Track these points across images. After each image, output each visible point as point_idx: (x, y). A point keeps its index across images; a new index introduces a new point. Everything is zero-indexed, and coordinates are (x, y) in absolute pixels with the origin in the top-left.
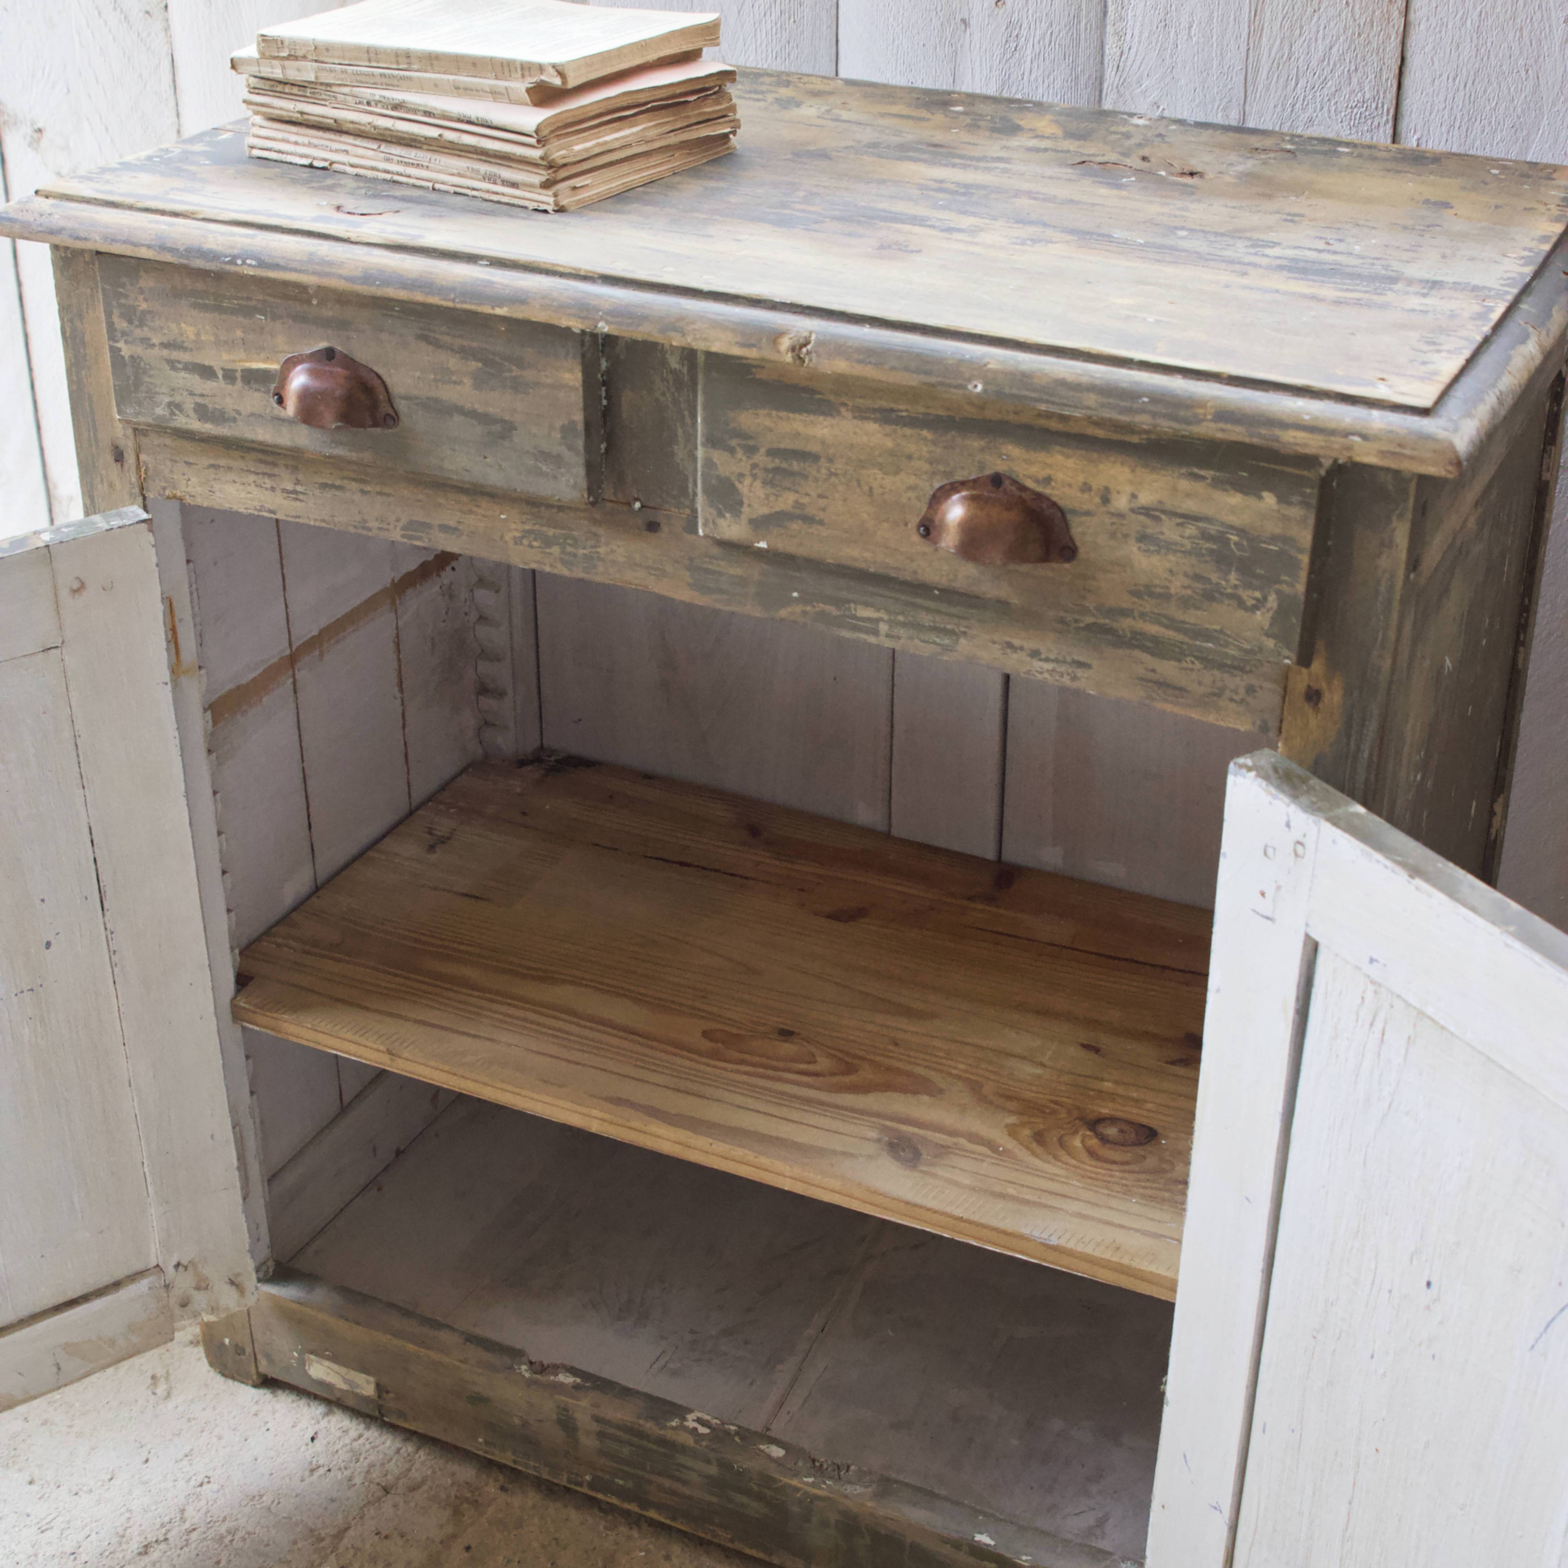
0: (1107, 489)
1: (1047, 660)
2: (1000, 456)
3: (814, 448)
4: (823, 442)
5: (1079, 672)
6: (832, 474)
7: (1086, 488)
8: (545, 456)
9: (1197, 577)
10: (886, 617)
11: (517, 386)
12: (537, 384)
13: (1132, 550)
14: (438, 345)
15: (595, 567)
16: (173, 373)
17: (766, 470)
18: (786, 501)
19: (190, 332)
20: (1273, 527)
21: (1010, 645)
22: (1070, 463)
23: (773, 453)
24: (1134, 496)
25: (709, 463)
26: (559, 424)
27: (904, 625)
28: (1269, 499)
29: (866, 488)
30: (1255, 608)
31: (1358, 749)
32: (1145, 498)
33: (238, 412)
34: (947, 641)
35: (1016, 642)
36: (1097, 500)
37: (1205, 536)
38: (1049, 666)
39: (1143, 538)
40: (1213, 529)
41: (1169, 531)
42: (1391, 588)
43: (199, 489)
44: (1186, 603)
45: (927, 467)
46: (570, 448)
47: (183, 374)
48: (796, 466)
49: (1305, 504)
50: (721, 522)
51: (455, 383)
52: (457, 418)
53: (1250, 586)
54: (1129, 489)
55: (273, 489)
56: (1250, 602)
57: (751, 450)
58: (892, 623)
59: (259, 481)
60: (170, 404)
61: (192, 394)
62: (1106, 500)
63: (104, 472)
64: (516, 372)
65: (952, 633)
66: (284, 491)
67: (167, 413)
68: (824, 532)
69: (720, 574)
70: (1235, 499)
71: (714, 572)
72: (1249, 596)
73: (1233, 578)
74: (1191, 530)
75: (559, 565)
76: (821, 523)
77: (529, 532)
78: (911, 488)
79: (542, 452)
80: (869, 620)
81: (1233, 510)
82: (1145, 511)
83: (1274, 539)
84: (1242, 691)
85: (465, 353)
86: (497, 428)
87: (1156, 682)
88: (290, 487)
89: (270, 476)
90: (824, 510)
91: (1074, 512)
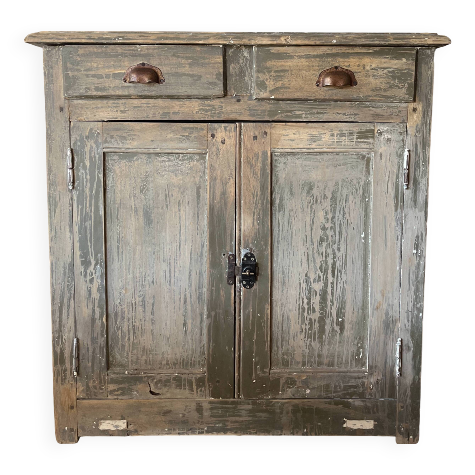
0: (364, 65)
1: (348, 115)
2: (337, 62)
3: (287, 68)
4: (290, 67)
5: (356, 117)
6: (292, 74)
7: (359, 66)
8: (211, 83)
9: (388, 83)
10: (304, 113)
11: (203, 65)
12: (209, 64)
13: (371, 79)
14: (178, 57)
15: (221, 115)
16: (88, 79)
17: (274, 76)
18: (279, 84)
19: (95, 65)
20: (405, 67)
21: (338, 113)
22: (354, 60)
23: (275, 72)
24: (371, 65)
25: (258, 77)
26: (215, 73)
27: (309, 114)
28: (404, 60)
29: (301, 76)
30: (402, 88)
31: (427, 121)
32: (374, 66)
33: (110, 87)
34: (321, 116)
35: (339, 112)
36: (362, 68)
37: (389, 72)
38: (348, 117)
39: (374, 76)
40: (391, 70)
41: (380, 73)
42: (431, 78)
43: (90, 116)
44: (385, 90)
45: (318, 68)
46: (218, 80)
47: (91, 78)
48: (282, 74)
49: (412, 60)
50: (261, 93)
51: (183, 67)
52: (184, 77)
53: (400, 83)
54: (369, 64)
55: (117, 111)
56: (401, 87)
57: (269, 72)
58: (306, 114)
59: (112, 110)
60: (85, 88)
61: (94, 84)
62: (364, 68)
63: (55, 116)
64: (203, 61)
65: (323, 113)
66: (121, 111)
67: (84, 91)
68: (290, 90)
69: (258, 110)
70: (396, 61)
71: (256, 110)
72: (400, 85)
73: (397, 81)
74: (386, 71)
75: (210, 117)
76: (289, 88)
77: (201, 109)
78: (314, 74)
79: (209, 82)
80: (300, 114)
81: (396, 64)
82: (374, 69)
83: (406, 69)
84: (397, 112)
85: (187, 58)
86: (196, 78)
87: (376, 115)
88: (123, 110)
89: (116, 107)
90: (290, 84)
91: (356, 72)
